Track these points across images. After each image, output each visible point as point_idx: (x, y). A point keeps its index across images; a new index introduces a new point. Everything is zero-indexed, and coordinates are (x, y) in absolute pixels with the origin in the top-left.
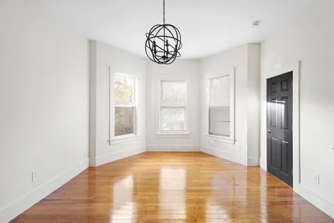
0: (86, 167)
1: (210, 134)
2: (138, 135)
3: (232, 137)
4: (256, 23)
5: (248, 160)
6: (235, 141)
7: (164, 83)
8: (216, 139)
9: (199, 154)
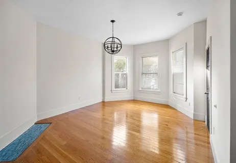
0: (101, 101)
1: (174, 93)
2: (128, 89)
3: (185, 96)
4: (180, 14)
5: (194, 114)
6: (187, 99)
7: (144, 58)
8: (177, 97)
9: (167, 106)
